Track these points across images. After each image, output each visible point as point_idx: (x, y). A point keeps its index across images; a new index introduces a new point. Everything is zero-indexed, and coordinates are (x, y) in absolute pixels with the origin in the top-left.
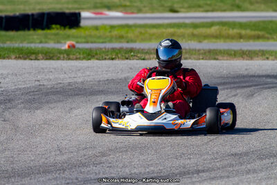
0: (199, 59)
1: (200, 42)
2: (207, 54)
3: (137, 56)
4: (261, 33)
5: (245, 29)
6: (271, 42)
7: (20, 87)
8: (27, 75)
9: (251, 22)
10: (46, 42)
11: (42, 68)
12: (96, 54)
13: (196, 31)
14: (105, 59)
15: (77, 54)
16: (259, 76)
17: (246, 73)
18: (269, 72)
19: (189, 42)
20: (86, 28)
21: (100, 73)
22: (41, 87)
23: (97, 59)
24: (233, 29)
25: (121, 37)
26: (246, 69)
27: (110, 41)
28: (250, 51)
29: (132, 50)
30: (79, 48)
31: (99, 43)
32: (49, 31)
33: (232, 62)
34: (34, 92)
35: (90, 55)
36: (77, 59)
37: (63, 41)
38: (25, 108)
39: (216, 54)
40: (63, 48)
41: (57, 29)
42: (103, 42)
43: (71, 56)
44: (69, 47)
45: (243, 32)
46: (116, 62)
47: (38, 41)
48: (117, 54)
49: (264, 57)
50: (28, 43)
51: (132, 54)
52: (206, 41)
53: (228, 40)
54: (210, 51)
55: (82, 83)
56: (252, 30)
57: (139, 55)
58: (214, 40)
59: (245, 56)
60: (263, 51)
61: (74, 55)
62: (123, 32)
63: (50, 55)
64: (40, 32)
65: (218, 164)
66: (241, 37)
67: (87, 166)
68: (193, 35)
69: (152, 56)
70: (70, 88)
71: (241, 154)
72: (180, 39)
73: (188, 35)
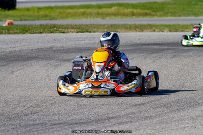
1: (104, 19)
2: (110, 28)
3: (58, 30)
4: (148, 11)
5: (136, 9)
6: (155, 18)
9: (140, 3)
13: (100, 11)
14: (36, 33)
15: (15, 30)
16: (149, 44)
17: (139, 42)
18: (155, 41)
19: (96, 19)
20: (20, 10)
21: (32, 44)
23: (30, 33)
24: (127, 8)
25: (46, 16)
26: (139, 39)
27: (38, 19)
28: (141, 26)
29: (54, 26)
30: (17, 25)
31: (30, 20)
33: (128, 33)
35: (25, 30)
36: (15, 33)
37: (3, 20)
39: (116, 28)
40: (4, 25)
42: (33, 20)
43: (11, 31)
44: (8, 24)
45: (135, 11)
46: (43, 35)
48: (44, 30)
49: (152, 30)
51: (55, 29)
52: (108, 18)
53: (124, 17)
54: (112, 26)
55: (20, 51)
56: (141, 9)
57: (60, 30)
58: (113, 17)
59: (138, 29)
60: (151, 25)
61: (13, 30)
62: (47, 12)
65: (123, 113)
66: (133, 14)
67: (26, 115)
68: (98, 14)
69: (69, 30)
70: (11, 55)
71: (139, 104)
72: (89, 16)
73: (95, 13)
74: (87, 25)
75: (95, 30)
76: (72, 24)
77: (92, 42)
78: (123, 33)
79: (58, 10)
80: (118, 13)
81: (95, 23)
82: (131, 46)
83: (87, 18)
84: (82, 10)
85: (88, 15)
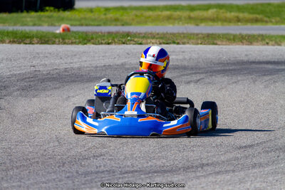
0: (198, 44)
1: (197, 25)
2: (206, 38)
3: (133, 40)
4: (259, 16)
5: (243, 12)
6: (270, 26)
7: (15, 73)
8: (22, 60)
9: (248, 4)
10: (40, 25)
11: (38, 54)
12: (92, 38)
13: (193, 14)
14: (102, 44)
15: (73, 38)
16: (260, 63)
17: (245, 59)
18: (269, 59)
19: (186, 25)
20: (80, 10)
21: (96, 58)
22: (36, 73)
23: (93, 44)
24: (231, 12)
25: (116, 20)
26: (246, 55)
27: (105, 24)
28: (249, 36)
29: (128, 34)
30: (75, 32)
31: (94, 25)
32: (42, 14)
33: (231, 47)
34: (29, 78)
35: (86, 39)
36: (72, 43)
37: (57, 24)
38: (21, 95)
39: (215, 39)
40: (58, 32)
41: (51, 11)
42: (98, 25)
43: (67, 41)
44: (63, 30)
45: (241, 15)
46: (113, 46)
47: (31, 24)
48: (113, 39)
49: (264, 42)
50: (21, 26)
51: (129, 38)
52: (203, 25)
53: (225, 23)
54: (208, 35)
55: (79, 69)
56: (250, 13)
57: (136, 40)
58: (211, 23)
59: (244, 41)
60: (262, 35)
61: (69, 39)
62: (118, 15)
63: (45, 39)
64: (33, 14)
65: (222, 158)
66: (238, 20)
67: (87, 159)
68: (190, 18)
69: (149, 41)
70: (66, 74)
71: (246, 147)
72: (177, 22)
73: (185, 17)
74: (174, 34)
75: (185, 40)
76: (154, 32)
77: (181, 57)
78: (224, 47)
79: (134, 12)
80: (217, 18)
81: (185, 32)
82: (234, 64)
83: (173, 24)
84: (167, 13)
85: (175, 19)
